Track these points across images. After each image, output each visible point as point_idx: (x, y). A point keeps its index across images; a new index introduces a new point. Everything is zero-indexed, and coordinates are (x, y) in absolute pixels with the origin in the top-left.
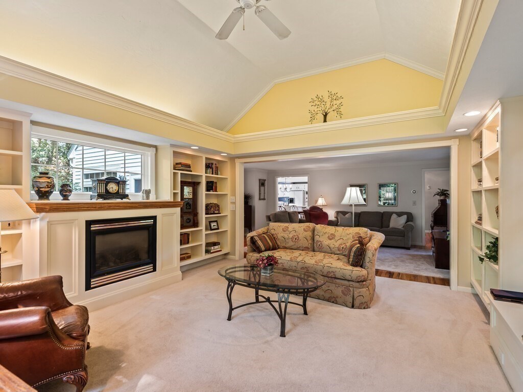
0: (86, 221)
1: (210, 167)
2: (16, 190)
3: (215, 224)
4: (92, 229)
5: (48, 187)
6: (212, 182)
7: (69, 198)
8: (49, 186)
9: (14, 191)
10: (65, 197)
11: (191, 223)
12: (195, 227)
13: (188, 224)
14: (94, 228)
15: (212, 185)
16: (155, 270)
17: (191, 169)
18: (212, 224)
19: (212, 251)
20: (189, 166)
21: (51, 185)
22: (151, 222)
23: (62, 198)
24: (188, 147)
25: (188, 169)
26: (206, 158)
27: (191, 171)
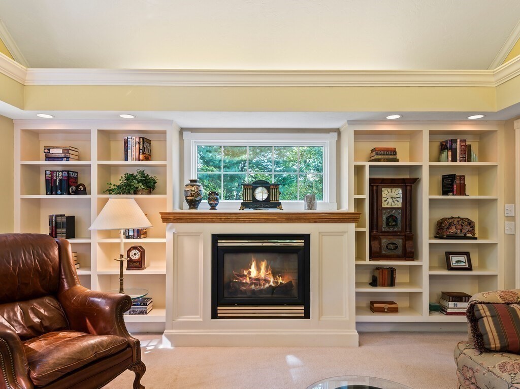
0: (212, 235)
1: (447, 148)
2: (135, 199)
3: (463, 258)
4: (219, 245)
5: (192, 196)
6: (453, 177)
7: (217, 207)
8: (193, 194)
9: (133, 200)
10: (213, 207)
11: (399, 251)
12: (406, 260)
13: (392, 253)
14: (222, 243)
15: (453, 181)
16: (307, 315)
17: (398, 156)
18: (454, 259)
19: (449, 311)
20: (393, 152)
21: (194, 194)
22: (300, 243)
23: (210, 207)
24: (382, 119)
25: (391, 157)
26: (432, 133)
27: (397, 160)
